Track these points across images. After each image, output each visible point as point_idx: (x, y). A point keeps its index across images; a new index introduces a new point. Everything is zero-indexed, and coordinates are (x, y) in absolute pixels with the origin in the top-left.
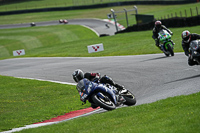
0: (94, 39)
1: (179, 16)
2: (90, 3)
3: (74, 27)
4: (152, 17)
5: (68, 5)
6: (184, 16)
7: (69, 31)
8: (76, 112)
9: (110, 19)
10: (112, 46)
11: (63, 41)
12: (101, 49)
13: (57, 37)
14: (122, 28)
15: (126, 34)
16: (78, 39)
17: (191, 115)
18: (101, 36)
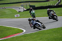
0: (17, 13)
1: (43, 6)
2: (15, 2)
3: (10, 9)
4: (35, 6)
5: (8, 3)
6: (44, 6)
7: (9, 11)
8: (11, 36)
9: (22, 7)
10: (22, 15)
11: (7, 14)
12: (19, 16)
13: (5, 12)
14: (25, 9)
15: (27, 11)
16: (12, 13)
17: (47, 36)
18: (19, 12)
